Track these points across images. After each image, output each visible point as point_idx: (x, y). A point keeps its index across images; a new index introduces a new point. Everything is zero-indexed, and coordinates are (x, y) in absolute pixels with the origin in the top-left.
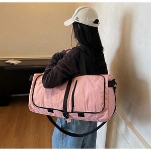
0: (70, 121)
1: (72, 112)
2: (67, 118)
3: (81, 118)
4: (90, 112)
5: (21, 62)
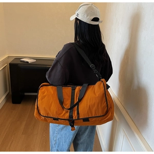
5: (35, 61)
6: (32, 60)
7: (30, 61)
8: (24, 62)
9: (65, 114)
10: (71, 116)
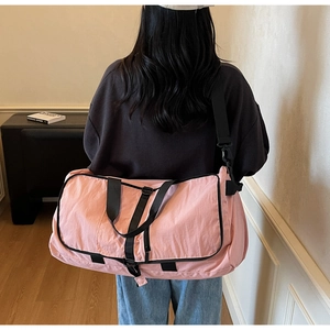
0: (145, 282)
1: (147, 261)
2: (138, 275)
3: (169, 275)
4: (190, 257)
5: (64, 117)
6: (57, 116)
7: (50, 119)
8: (35, 121)
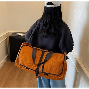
9: (34, 67)
10: (38, 69)
